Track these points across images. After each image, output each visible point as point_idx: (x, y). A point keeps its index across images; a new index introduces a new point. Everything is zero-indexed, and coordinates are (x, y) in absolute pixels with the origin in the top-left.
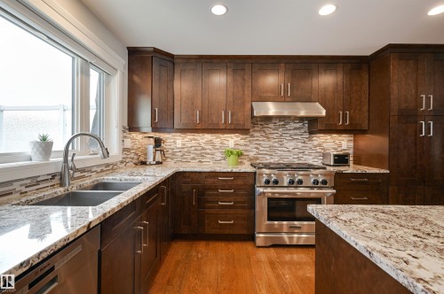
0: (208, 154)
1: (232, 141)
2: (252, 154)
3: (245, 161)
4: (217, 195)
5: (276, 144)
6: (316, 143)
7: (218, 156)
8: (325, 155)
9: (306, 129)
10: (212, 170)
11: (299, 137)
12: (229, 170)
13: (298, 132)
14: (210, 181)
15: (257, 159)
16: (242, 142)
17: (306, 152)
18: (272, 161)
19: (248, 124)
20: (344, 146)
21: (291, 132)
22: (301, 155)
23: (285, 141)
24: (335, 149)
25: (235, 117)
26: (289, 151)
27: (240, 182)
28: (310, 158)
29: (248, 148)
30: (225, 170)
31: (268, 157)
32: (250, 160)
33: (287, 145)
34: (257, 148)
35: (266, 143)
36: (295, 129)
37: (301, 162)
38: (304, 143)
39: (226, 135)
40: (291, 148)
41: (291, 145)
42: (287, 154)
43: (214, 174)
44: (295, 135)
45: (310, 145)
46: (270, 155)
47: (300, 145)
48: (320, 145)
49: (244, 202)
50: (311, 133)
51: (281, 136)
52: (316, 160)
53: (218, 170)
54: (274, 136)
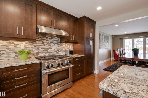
0: (4, 54)
1: (23, 45)
2: (35, 52)
3: (31, 56)
4: (14, 82)
5: (48, 47)
6: (63, 47)
7: (12, 54)
8: (65, 51)
9: (59, 41)
10: (9, 65)
11: (57, 44)
12: (24, 64)
13: (56, 42)
14: (6, 74)
15: (38, 54)
16: (30, 46)
17: (60, 50)
18: (46, 55)
19: (34, 37)
20: (71, 48)
21: (54, 42)
22: (57, 52)
23: (51, 46)
24: (68, 49)
25: (26, 32)
26: (53, 50)
27: (31, 69)
28: (61, 52)
29: (33, 49)
30: (20, 64)
31: (44, 53)
32: (35, 55)
33: (52, 48)
34: (38, 49)
35: (43, 47)
36: (56, 41)
37: (57, 54)
38: (59, 46)
39: (18, 42)
40: (54, 49)
41: (54, 47)
42: (52, 51)
43: (11, 68)
44: (55, 43)
45: (61, 47)
46: (45, 52)
47: (57, 47)
48: (64, 47)
49: (34, 81)
50: (61, 43)
51: (50, 43)
52: (63, 53)
53: (14, 65)
54: (47, 43)
